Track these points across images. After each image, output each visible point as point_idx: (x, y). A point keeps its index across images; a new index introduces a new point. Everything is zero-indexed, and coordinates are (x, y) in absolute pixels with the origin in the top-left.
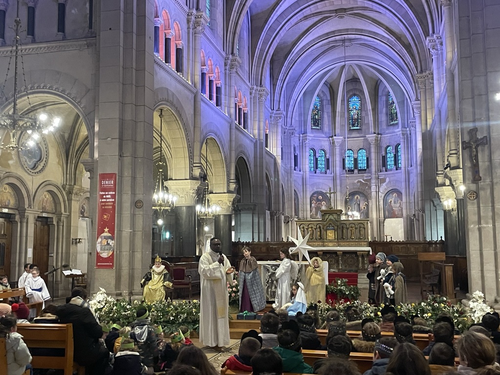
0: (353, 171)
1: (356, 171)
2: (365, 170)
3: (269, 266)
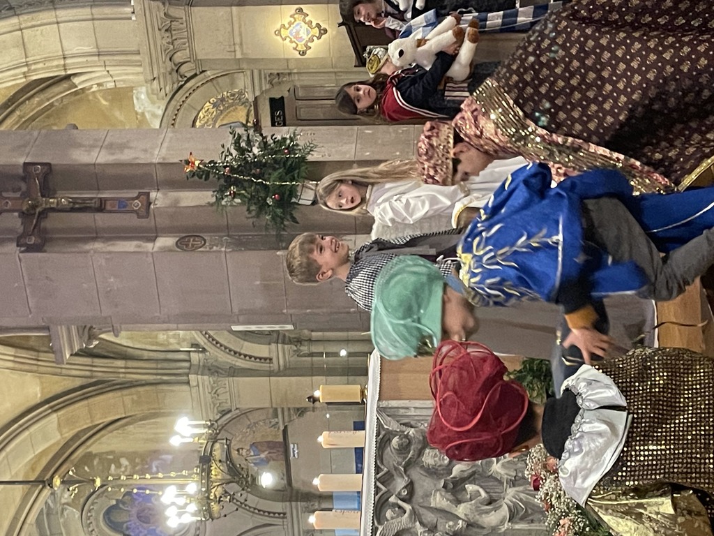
3: (380, 528)
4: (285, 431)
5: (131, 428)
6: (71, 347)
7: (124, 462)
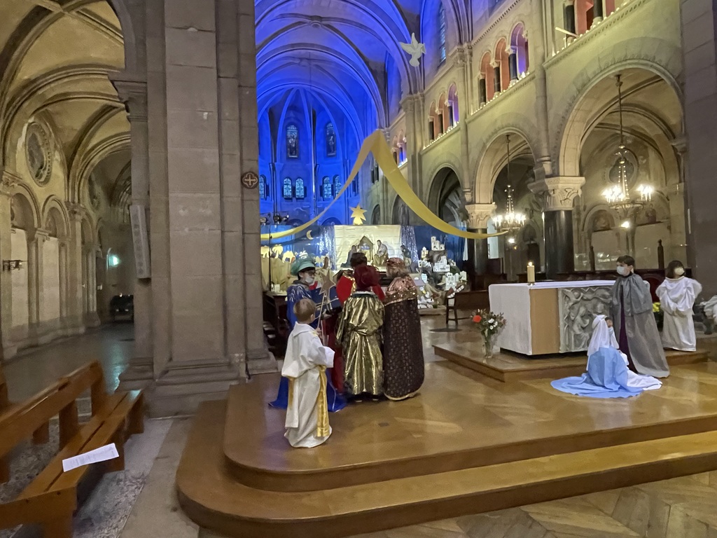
0: (291, 199)
1: (294, 199)
2: (303, 199)
3: (570, 291)
4: (659, 222)
5: (660, 162)
6: (678, 145)
7: (644, 161)
